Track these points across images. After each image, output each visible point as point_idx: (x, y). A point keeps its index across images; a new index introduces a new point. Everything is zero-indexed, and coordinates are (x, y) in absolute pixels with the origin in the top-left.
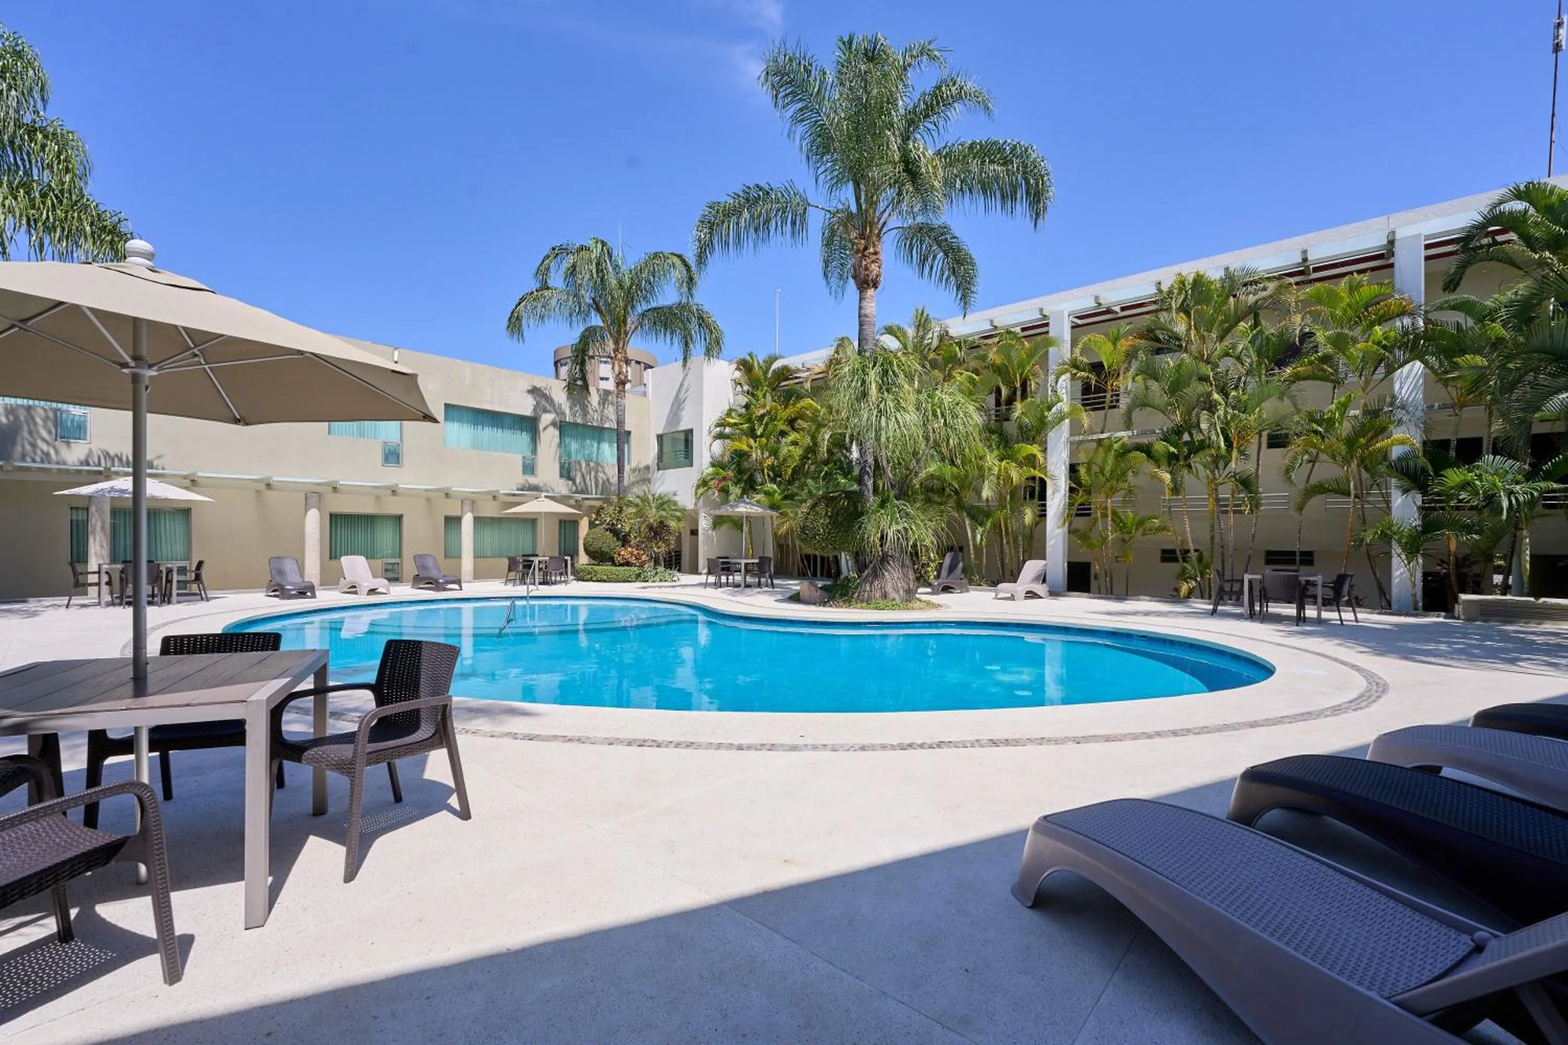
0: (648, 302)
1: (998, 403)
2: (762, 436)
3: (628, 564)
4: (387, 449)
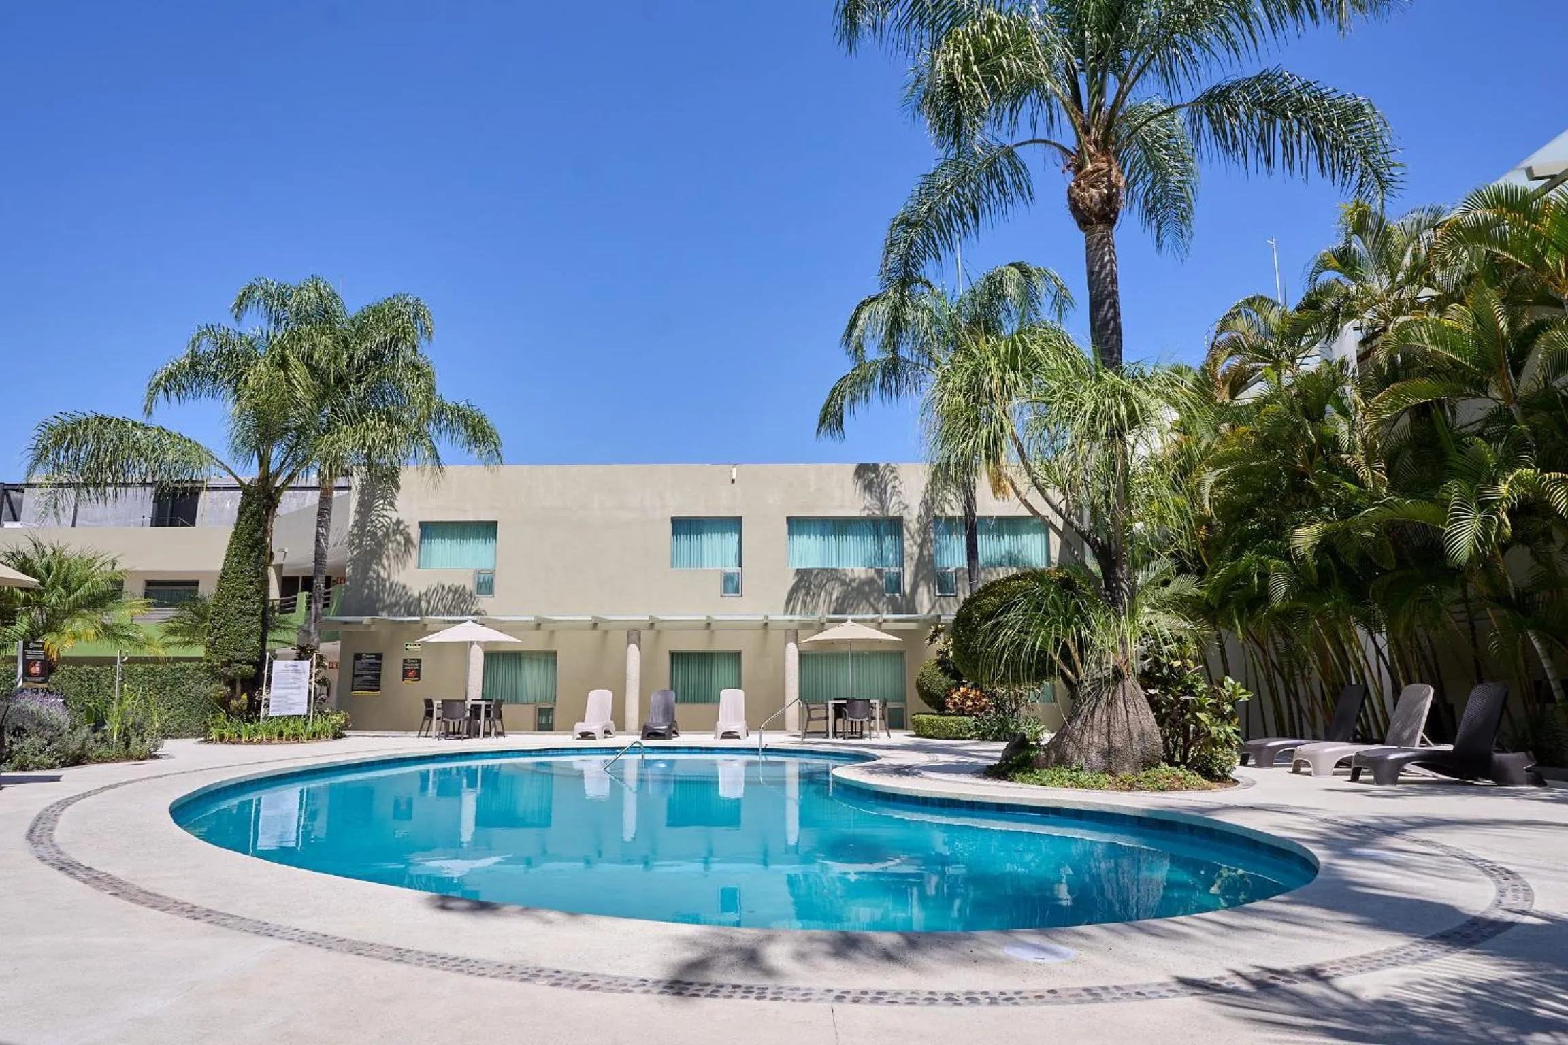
3: (961, 712)
4: (728, 577)
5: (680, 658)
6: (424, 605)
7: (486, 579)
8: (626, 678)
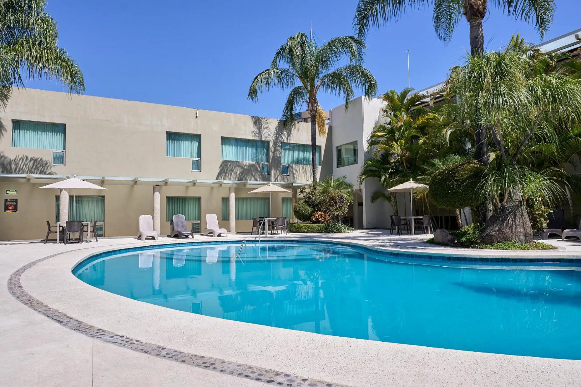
0: (327, 68)
2: (400, 139)
3: (318, 222)
4: (194, 162)
5: (170, 200)
6: (13, 166)
7: (58, 156)
8: (153, 209)
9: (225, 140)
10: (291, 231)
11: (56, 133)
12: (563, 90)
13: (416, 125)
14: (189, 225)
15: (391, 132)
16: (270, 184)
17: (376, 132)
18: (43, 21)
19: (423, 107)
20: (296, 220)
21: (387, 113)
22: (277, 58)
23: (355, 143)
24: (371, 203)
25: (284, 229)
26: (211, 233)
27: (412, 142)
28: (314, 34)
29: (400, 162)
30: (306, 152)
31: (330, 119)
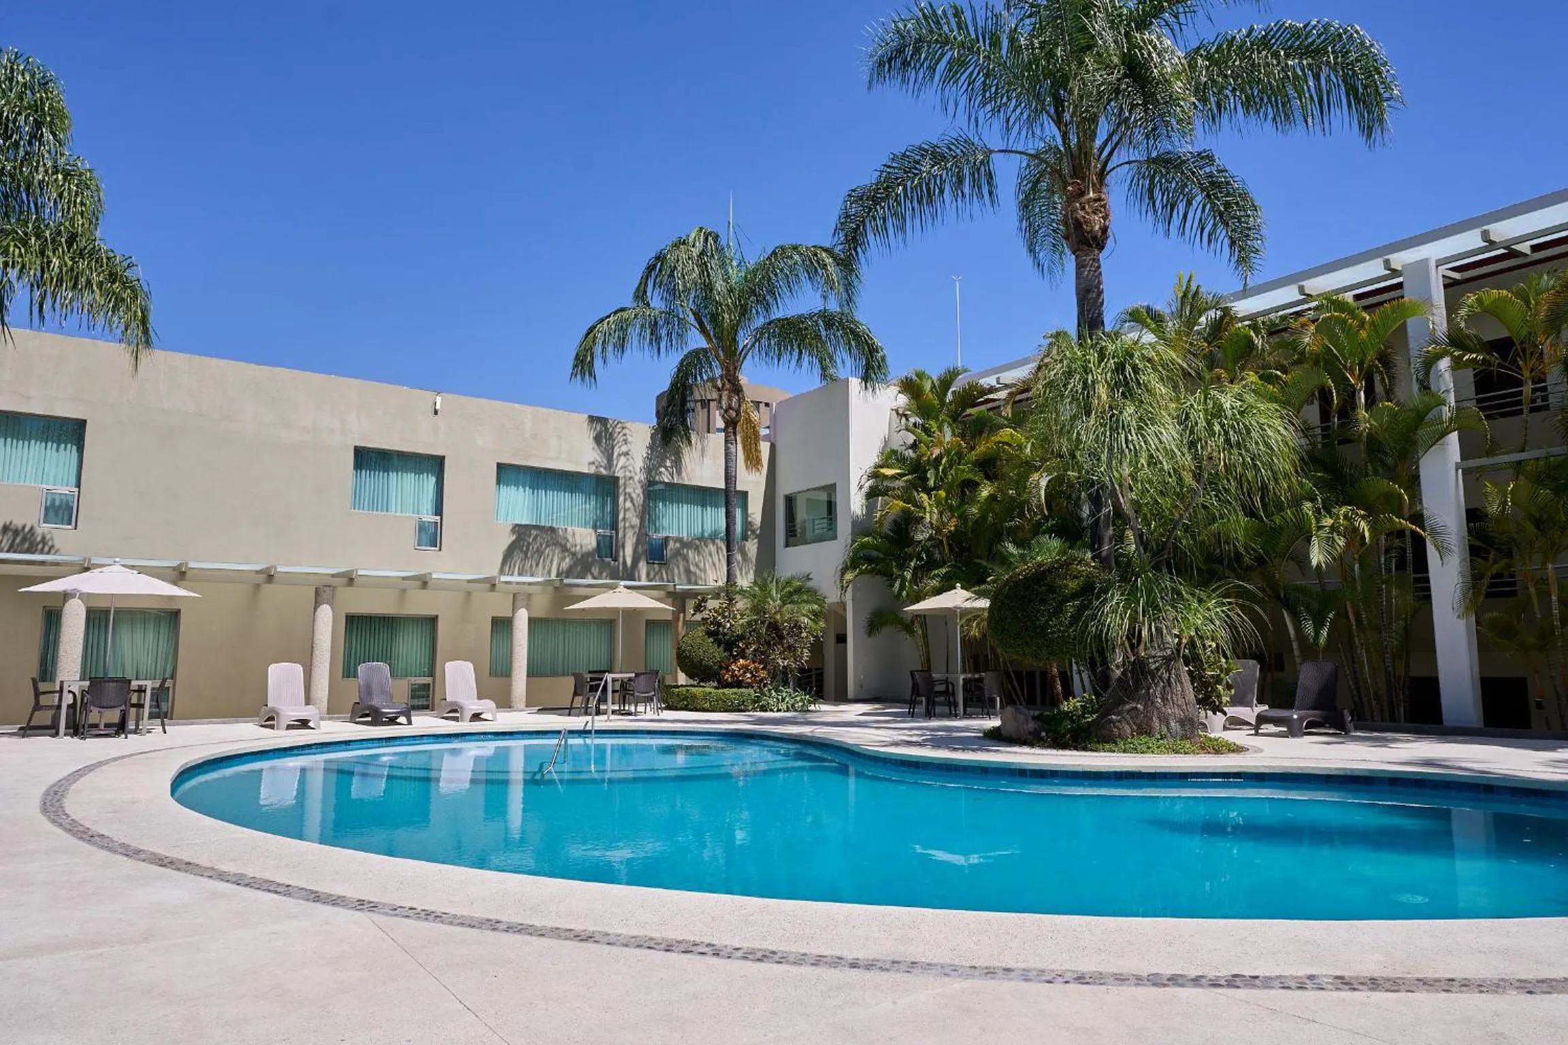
0: (767, 308)
1: (1325, 415)
2: (936, 488)
3: (739, 684)
4: (422, 527)
5: (357, 625)
7: (57, 503)
8: (312, 647)
9: (507, 473)
10: (669, 708)
11: (55, 445)
12: (1245, 426)
13: (973, 455)
14: (401, 690)
15: (917, 469)
16: (621, 589)
17: (882, 467)
18: (67, 175)
19: (989, 410)
20: (682, 678)
21: (907, 419)
22: (647, 279)
23: (831, 489)
24: (866, 636)
25: (652, 700)
26: (454, 712)
27: (963, 493)
28: (736, 227)
29: (935, 541)
30: (709, 509)
31: (772, 427)
